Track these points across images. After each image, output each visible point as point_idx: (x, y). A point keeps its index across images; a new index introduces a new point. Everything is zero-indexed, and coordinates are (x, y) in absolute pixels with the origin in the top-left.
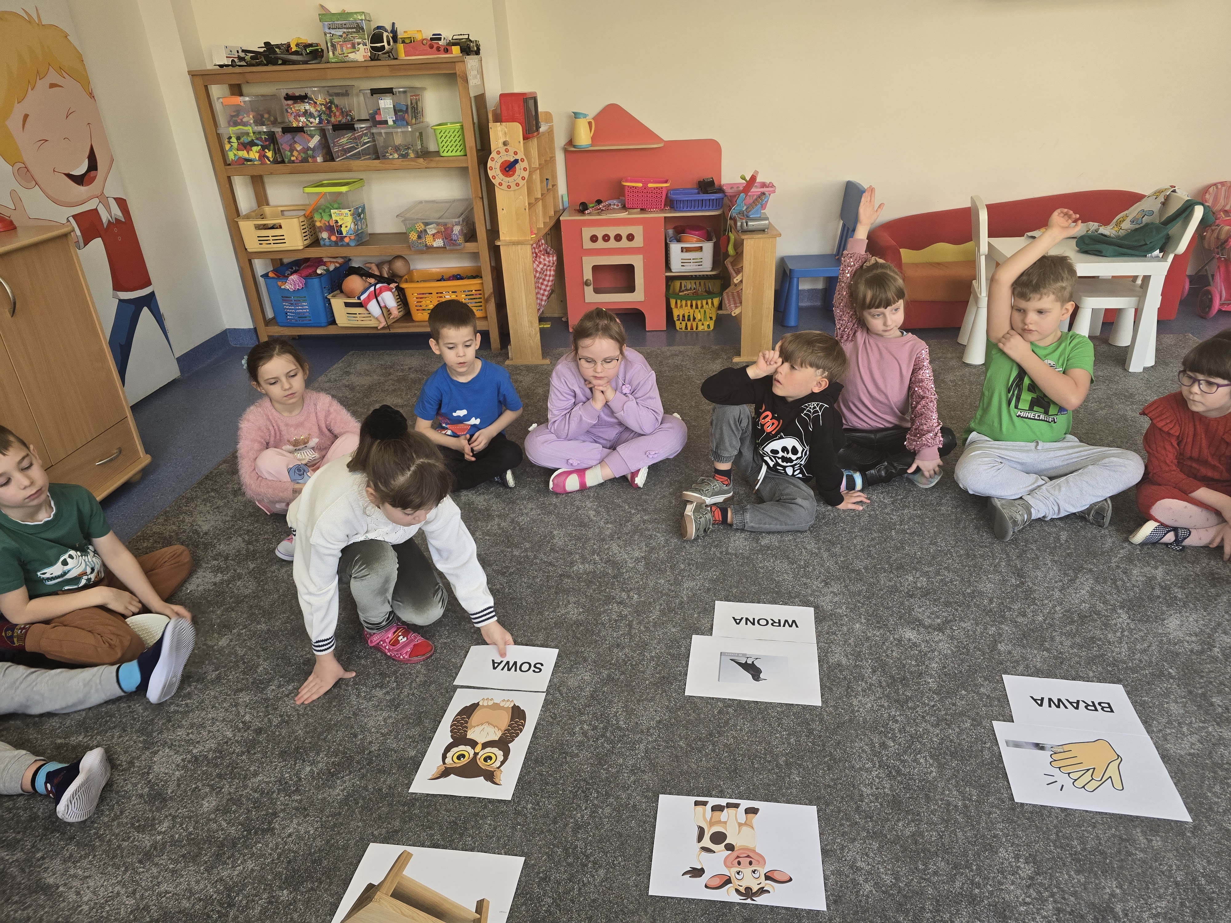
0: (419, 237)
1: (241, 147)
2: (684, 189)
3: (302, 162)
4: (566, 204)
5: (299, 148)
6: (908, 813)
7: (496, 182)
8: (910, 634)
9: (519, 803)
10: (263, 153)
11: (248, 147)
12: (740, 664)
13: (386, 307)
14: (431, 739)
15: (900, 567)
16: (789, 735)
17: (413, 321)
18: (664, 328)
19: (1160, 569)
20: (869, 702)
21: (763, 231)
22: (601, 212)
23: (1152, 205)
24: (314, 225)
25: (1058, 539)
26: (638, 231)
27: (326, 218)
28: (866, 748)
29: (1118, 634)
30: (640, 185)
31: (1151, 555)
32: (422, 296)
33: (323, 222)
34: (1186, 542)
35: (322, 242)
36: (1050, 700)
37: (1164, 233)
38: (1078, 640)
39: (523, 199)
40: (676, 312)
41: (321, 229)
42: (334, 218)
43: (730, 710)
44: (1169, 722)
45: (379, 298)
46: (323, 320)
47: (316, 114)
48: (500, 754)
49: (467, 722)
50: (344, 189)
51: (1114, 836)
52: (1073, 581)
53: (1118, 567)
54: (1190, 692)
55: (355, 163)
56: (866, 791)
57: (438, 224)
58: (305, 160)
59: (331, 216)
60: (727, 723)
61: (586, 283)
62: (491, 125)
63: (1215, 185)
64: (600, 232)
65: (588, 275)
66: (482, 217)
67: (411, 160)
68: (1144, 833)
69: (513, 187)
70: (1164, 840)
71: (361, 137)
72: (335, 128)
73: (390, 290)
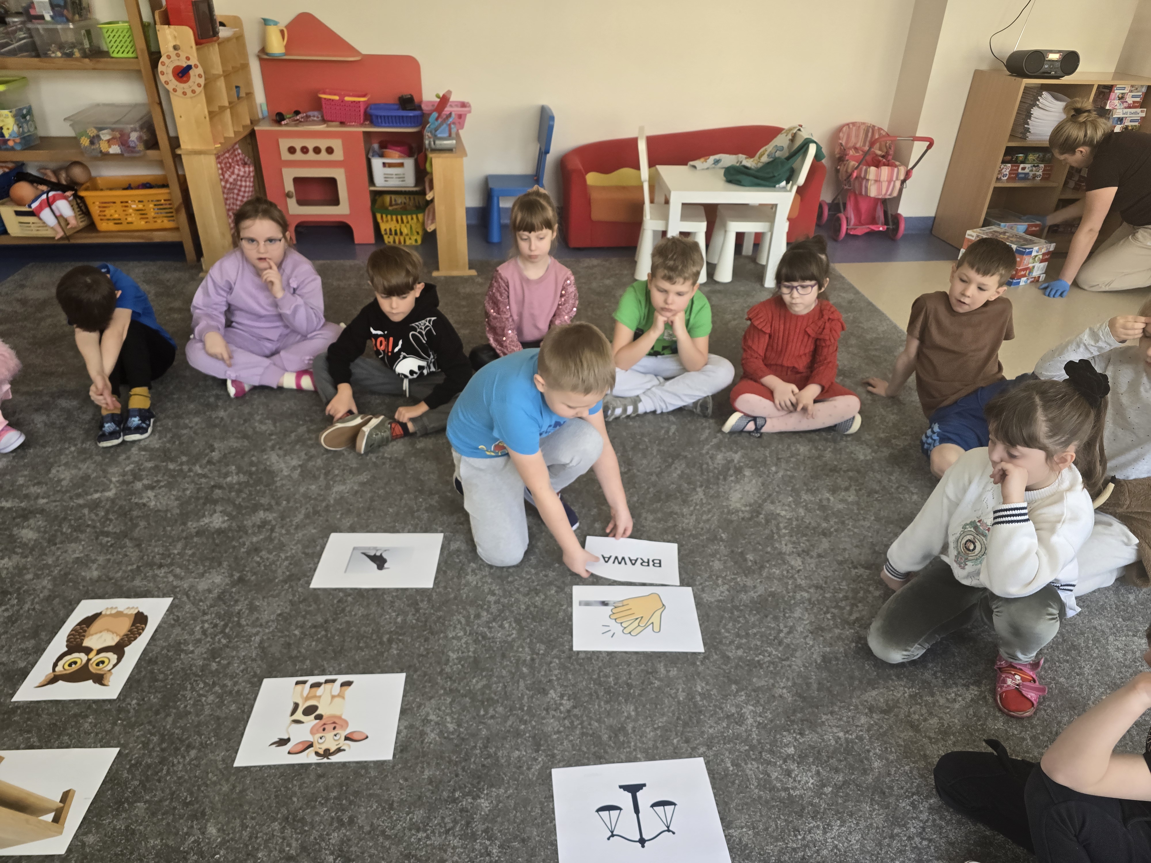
0: (92, 143)
2: (385, 105)
4: (266, 113)
7: (170, 87)
12: (369, 557)
13: (61, 216)
16: (397, 615)
17: (98, 231)
18: (373, 241)
19: (739, 453)
21: (450, 150)
22: (298, 123)
25: (667, 432)
26: (337, 144)
28: (463, 621)
29: (692, 508)
30: (337, 98)
31: (736, 443)
32: (105, 205)
34: (764, 430)
36: (616, 558)
38: (659, 515)
39: (201, 107)
40: (383, 227)
43: (350, 599)
45: (53, 207)
48: (113, 657)
49: (85, 631)
50: (1, 88)
52: (670, 466)
53: (707, 453)
55: (11, 60)
57: (113, 130)
60: (343, 610)
61: (288, 195)
62: (158, 27)
63: (848, 124)
64: (298, 144)
65: (289, 187)
66: (162, 124)
67: (77, 59)
68: (666, 666)
69: (189, 94)
70: (679, 670)
71: (15, 31)
73: (66, 198)
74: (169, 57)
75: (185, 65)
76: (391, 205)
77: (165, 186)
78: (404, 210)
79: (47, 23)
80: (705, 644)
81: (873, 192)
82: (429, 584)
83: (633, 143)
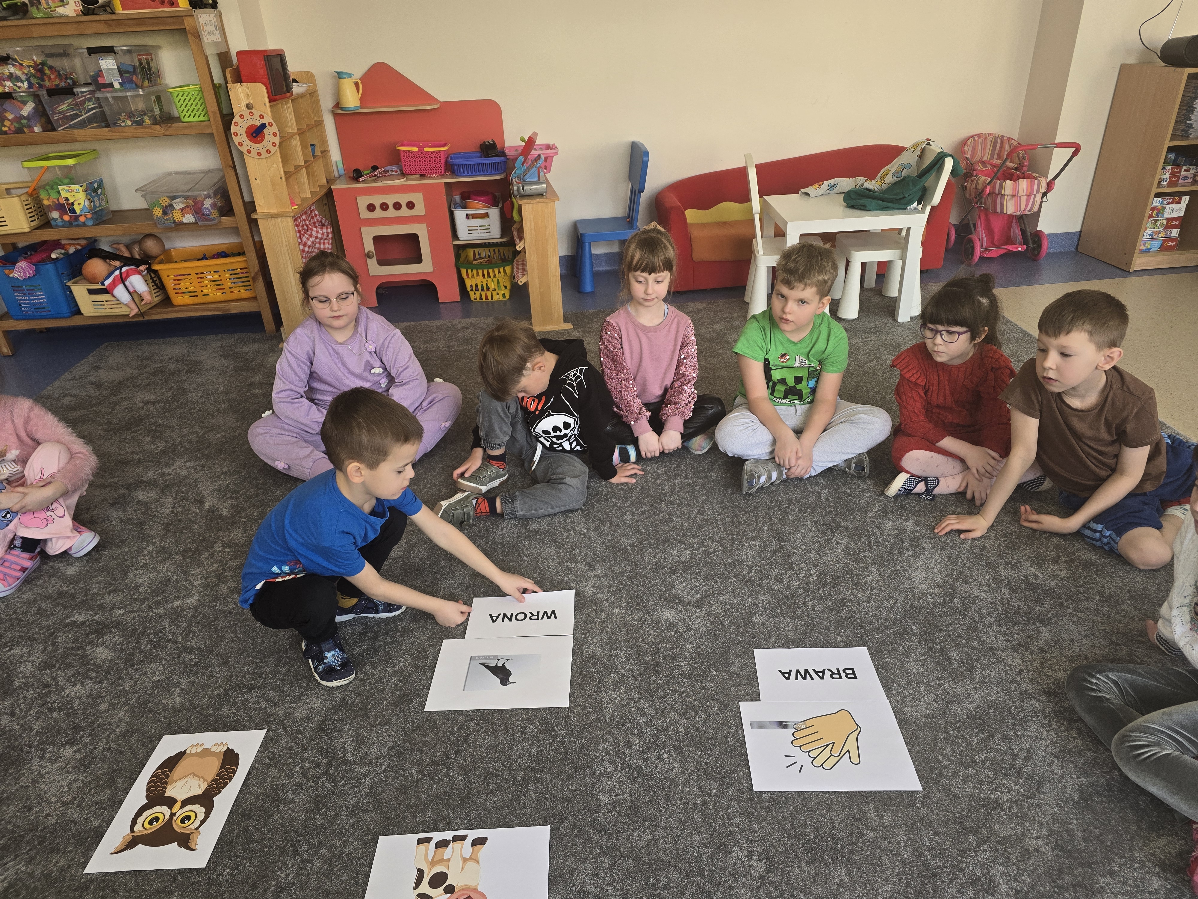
0: (165, 213)
2: (466, 153)
3: (16, 132)
4: (342, 171)
5: (10, 116)
6: (644, 819)
7: (244, 149)
8: (668, 614)
9: (215, 869)
12: (489, 668)
13: (135, 291)
14: (121, 802)
15: (667, 541)
16: (531, 745)
17: (173, 306)
18: (458, 299)
19: (911, 521)
20: (618, 696)
21: (540, 195)
22: (376, 178)
23: (908, 158)
24: (42, 205)
25: (819, 497)
26: (418, 198)
27: (54, 195)
28: (611, 750)
29: (867, 593)
30: (416, 149)
31: (904, 507)
32: (179, 278)
33: (51, 200)
34: (936, 491)
35: (53, 223)
36: (798, 672)
37: (919, 186)
38: (829, 603)
39: (276, 167)
40: (468, 283)
41: (50, 208)
42: (64, 195)
43: (472, 724)
44: (909, 683)
45: (127, 283)
46: (65, 309)
47: (23, 77)
48: (200, 810)
49: (167, 776)
50: (70, 162)
51: (847, 817)
52: (829, 540)
53: (873, 522)
54: (930, 648)
55: (80, 133)
56: (605, 799)
57: (186, 198)
58: (19, 131)
59: (59, 193)
60: (466, 739)
61: (369, 256)
62: (229, 86)
63: (972, 137)
64: (377, 200)
65: (369, 246)
66: (237, 188)
67: (147, 127)
68: (876, 809)
69: (264, 154)
70: (895, 815)
71: (84, 102)
72: (52, 92)
73: (139, 273)
74: (242, 117)
75: (259, 124)
76: (475, 259)
77: (241, 253)
78: (490, 263)
79: (117, 90)
80: (921, 778)
81: (1010, 208)
82: (563, 701)
83: (742, 172)
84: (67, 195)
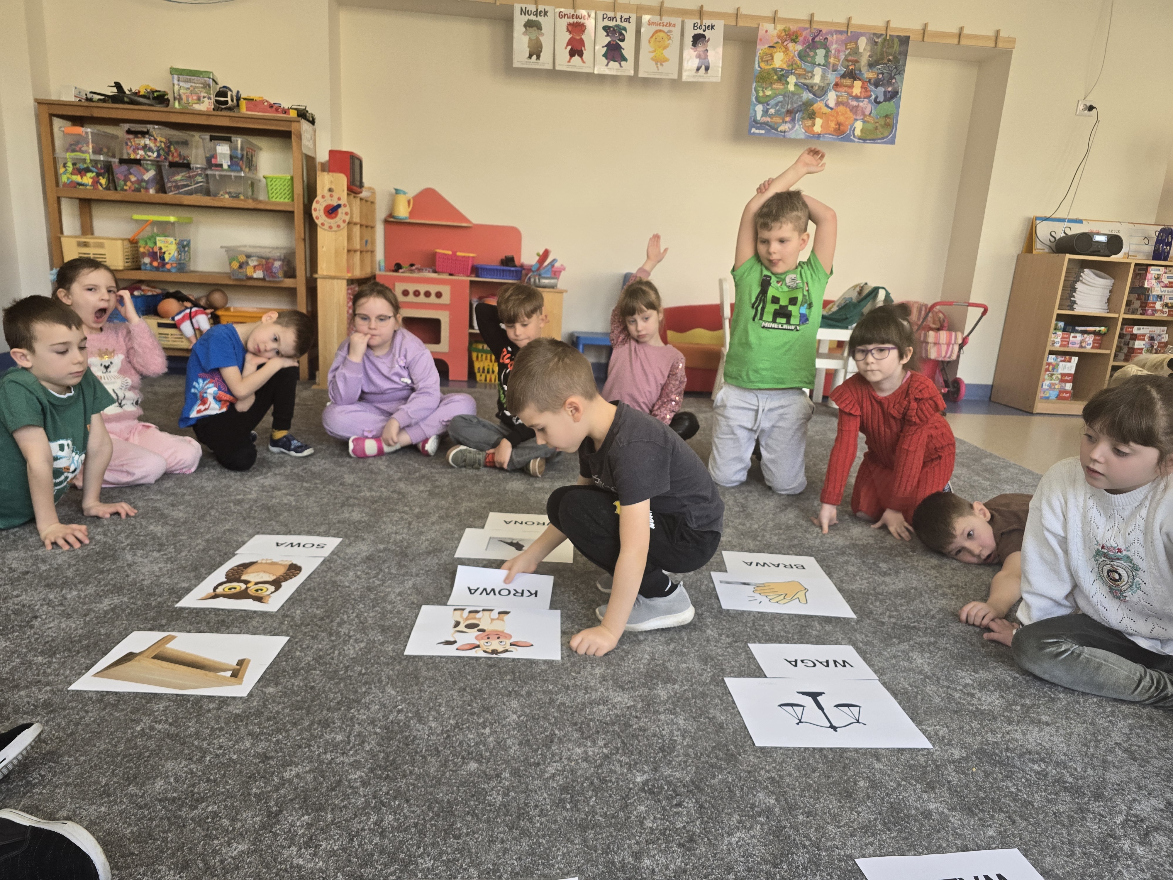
0: (241, 266)
1: (76, 172)
3: (134, 191)
4: (383, 268)
5: (133, 179)
7: (318, 222)
9: (288, 610)
10: (96, 179)
11: (83, 172)
12: (506, 543)
13: (199, 329)
18: (466, 379)
21: (554, 287)
22: (413, 272)
24: (138, 250)
26: (446, 290)
27: (150, 244)
30: (450, 252)
33: (147, 248)
35: (143, 267)
36: (758, 563)
39: (342, 242)
40: (477, 365)
41: (144, 255)
42: (159, 244)
44: (847, 573)
45: (193, 320)
47: (155, 149)
48: (272, 587)
49: (243, 571)
50: (173, 219)
51: (796, 623)
57: (260, 258)
59: (155, 243)
62: (319, 173)
64: (412, 288)
67: (242, 200)
69: (334, 228)
70: (835, 626)
71: (196, 176)
72: (172, 165)
73: (207, 314)
74: (323, 197)
75: (335, 204)
79: (224, 170)
80: (856, 614)
81: (933, 355)
84: (162, 246)
